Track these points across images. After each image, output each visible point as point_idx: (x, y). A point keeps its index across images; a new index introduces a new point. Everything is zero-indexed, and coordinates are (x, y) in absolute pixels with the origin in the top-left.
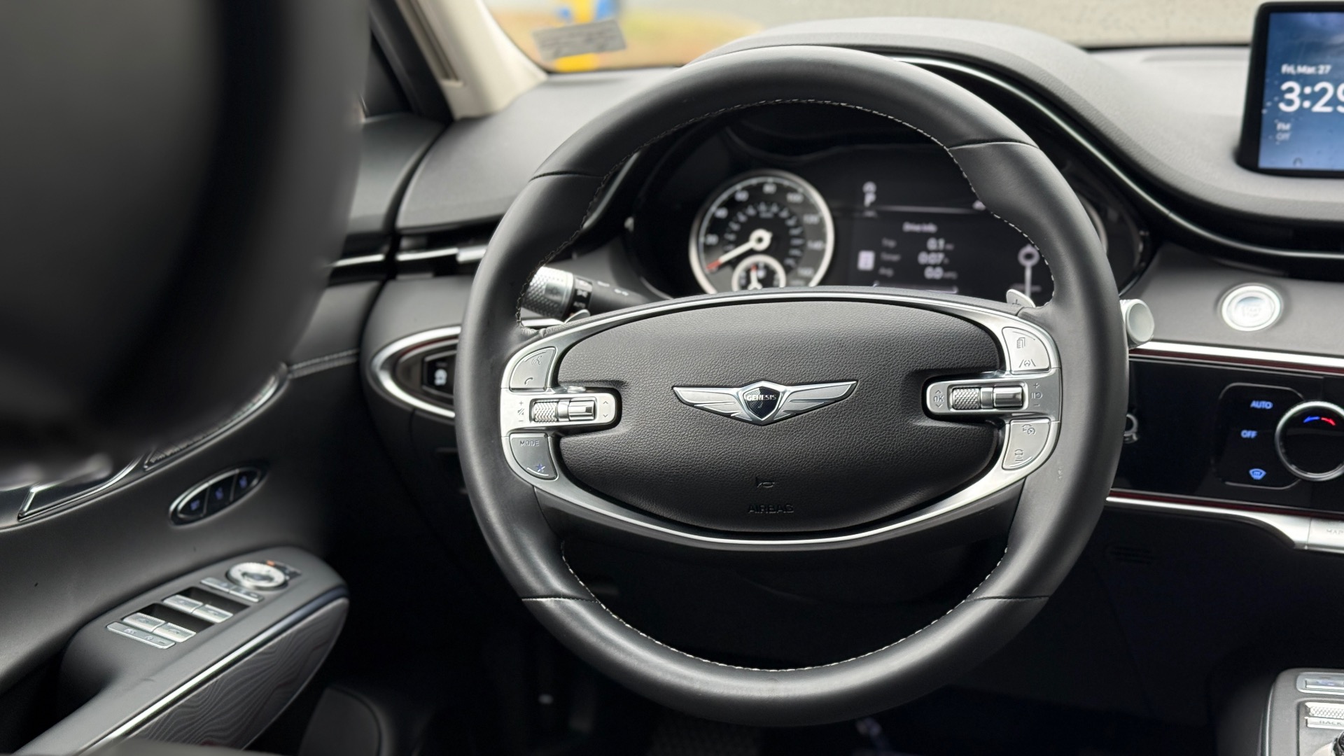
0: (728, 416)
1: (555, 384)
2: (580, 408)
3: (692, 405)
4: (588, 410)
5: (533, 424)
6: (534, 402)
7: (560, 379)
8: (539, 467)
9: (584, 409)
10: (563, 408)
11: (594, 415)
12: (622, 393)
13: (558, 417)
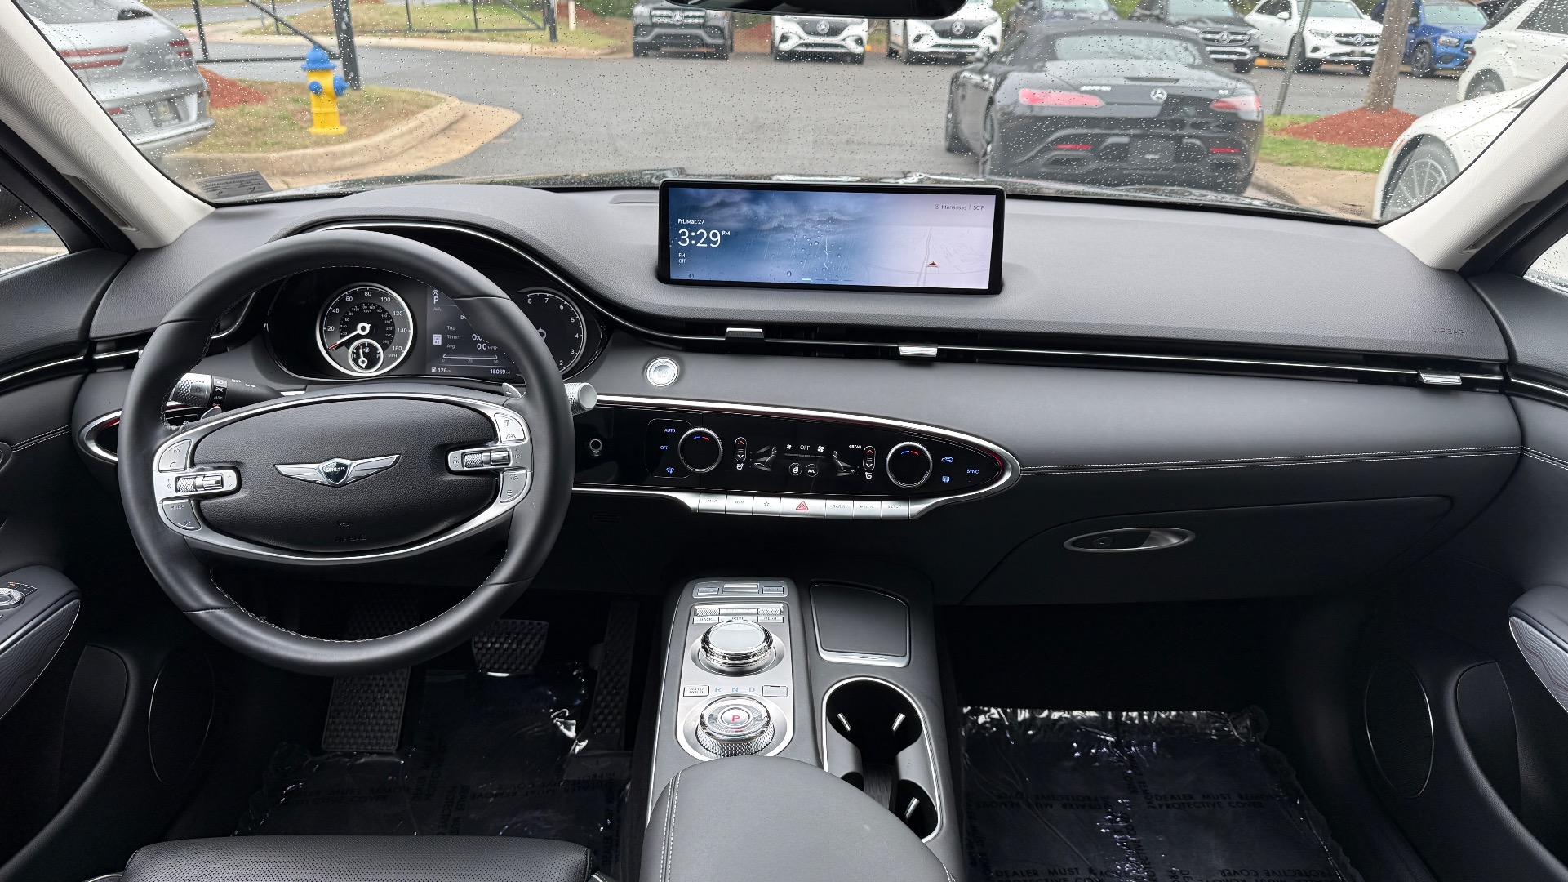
0: (314, 482)
1: (193, 464)
2: (212, 481)
3: (289, 477)
4: (217, 482)
5: (179, 494)
6: (178, 478)
7: (196, 460)
8: (187, 522)
9: (213, 482)
10: (199, 481)
11: (222, 485)
12: (240, 469)
13: (196, 488)
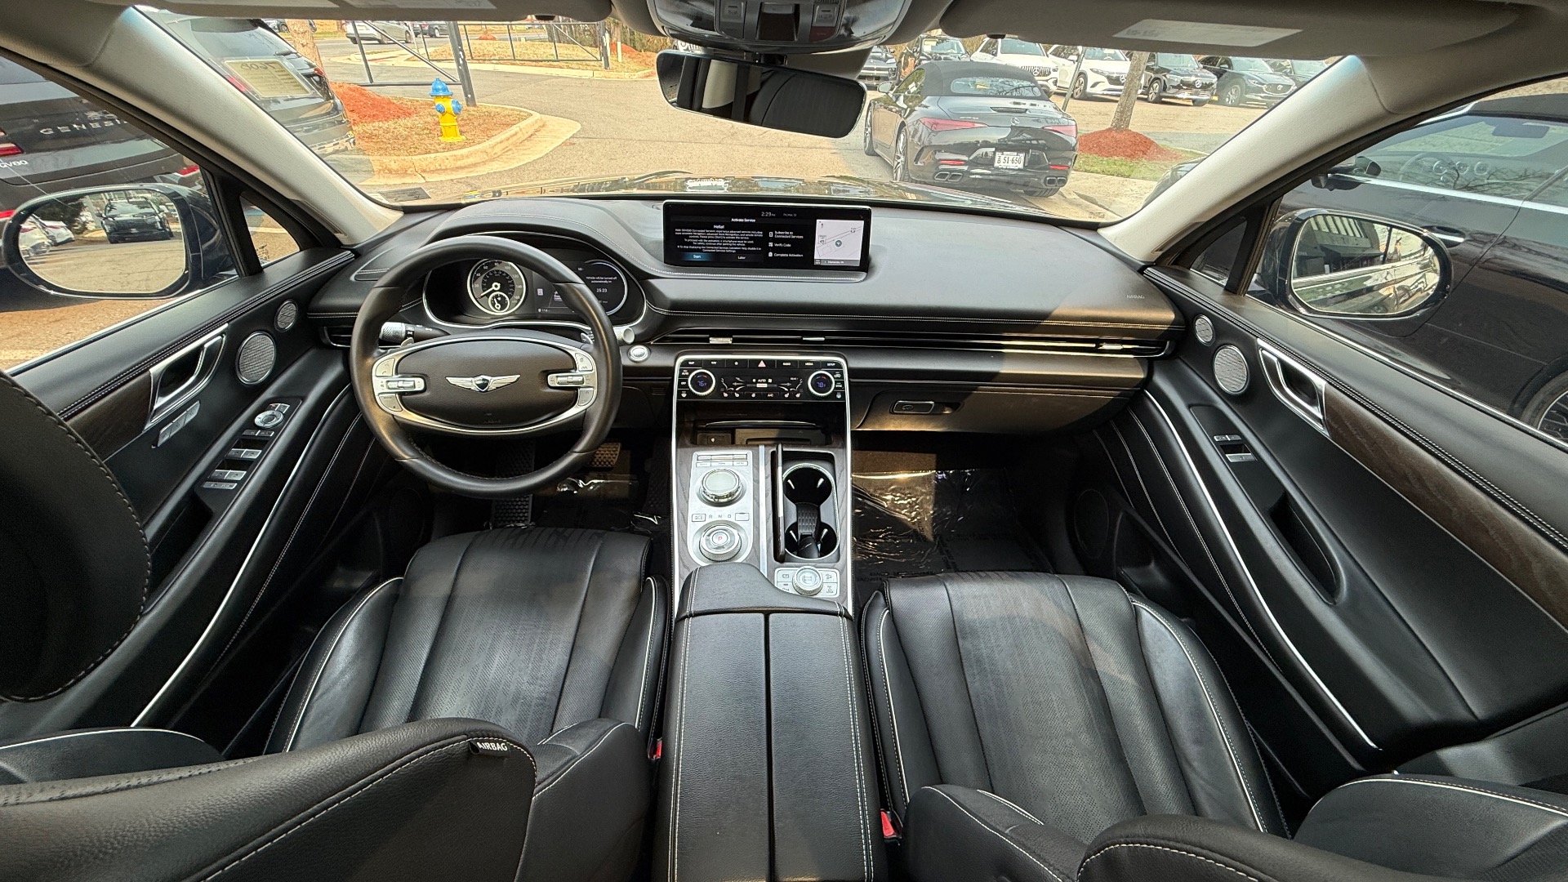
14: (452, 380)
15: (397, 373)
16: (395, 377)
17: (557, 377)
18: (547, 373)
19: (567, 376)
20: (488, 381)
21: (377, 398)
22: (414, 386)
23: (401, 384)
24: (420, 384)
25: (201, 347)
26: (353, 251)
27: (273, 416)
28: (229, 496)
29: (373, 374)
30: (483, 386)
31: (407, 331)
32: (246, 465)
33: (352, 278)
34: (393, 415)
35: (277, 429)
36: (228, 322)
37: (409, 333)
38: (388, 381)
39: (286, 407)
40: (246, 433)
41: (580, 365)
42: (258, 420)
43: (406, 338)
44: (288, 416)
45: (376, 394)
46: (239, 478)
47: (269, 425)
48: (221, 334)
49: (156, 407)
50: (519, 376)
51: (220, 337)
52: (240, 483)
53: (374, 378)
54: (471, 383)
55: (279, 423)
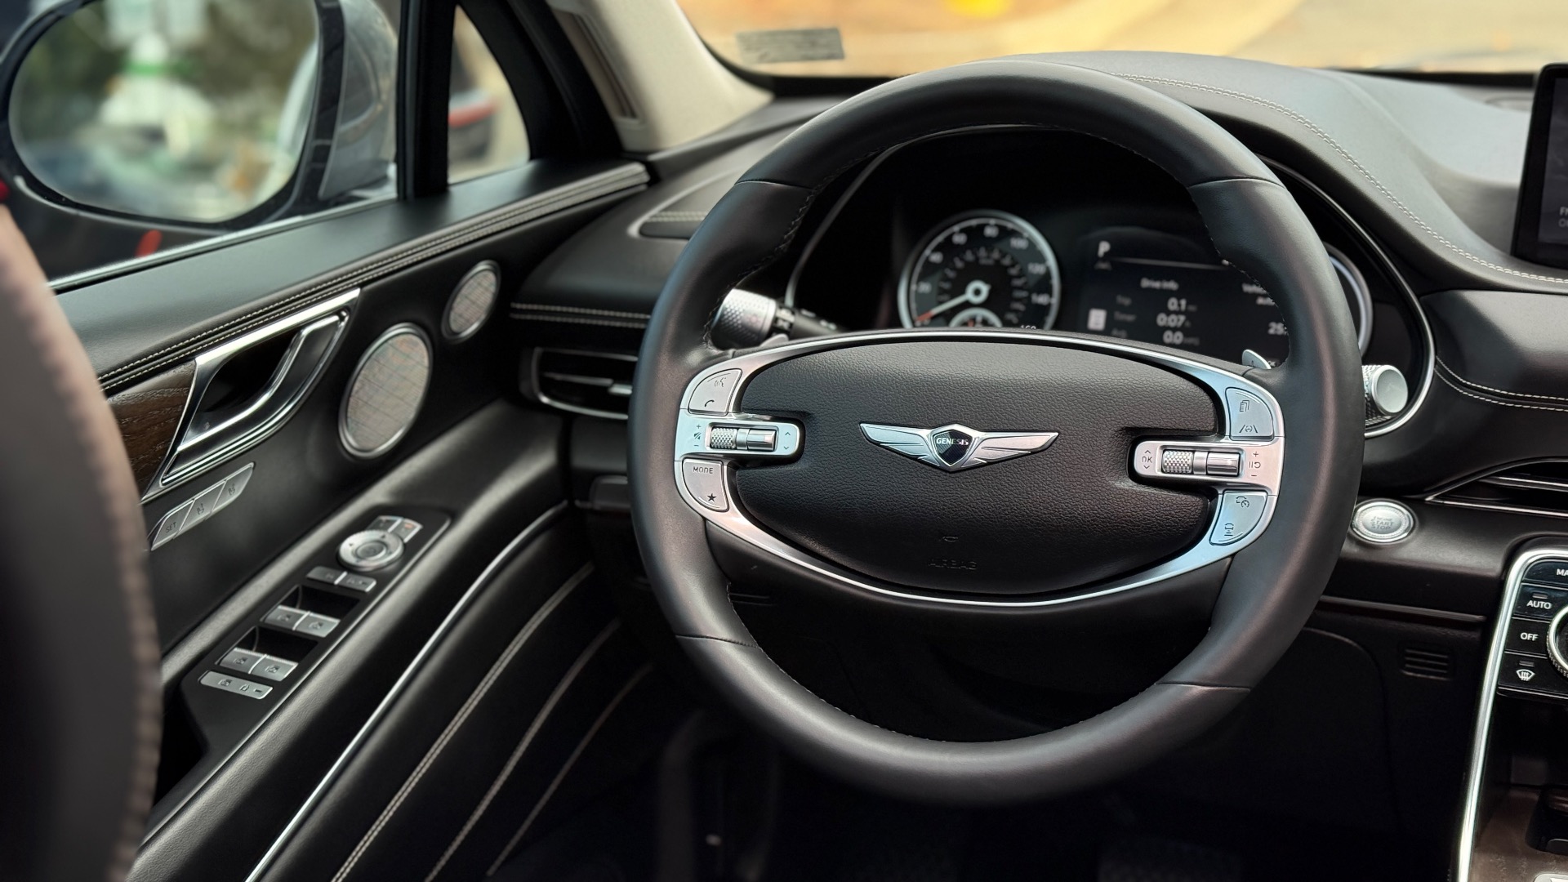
14: (875, 432)
15: (739, 408)
16: (733, 418)
17: (1165, 449)
18: (1137, 435)
19: (1193, 450)
20: (969, 438)
21: (677, 465)
22: (771, 446)
23: (743, 436)
24: (787, 439)
25: (296, 330)
26: (651, 168)
27: (382, 545)
28: (251, 713)
29: (684, 404)
30: (955, 452)
31: (776, 319)
32: (304, 649)
33: (634, 230)
34: (705, 519)
35: (383, 578)
36: (361, 285)
37: (780, 323)
38: (714, 426)
39: (414, 527)
40: (315, 574)
41: (1235, 419)
42: (349, 548)
43: (769, 335)
44: (411, 549)
45: (678, 456)
46: (280, 676)
47: (370, 563)
48: (337, 311)
49: (181, 448)
50: (1057, 434)
51: (335, 318)
52: (281, 689)
53: (683, 413)
54: (923, 442)
55: (390, 563)
